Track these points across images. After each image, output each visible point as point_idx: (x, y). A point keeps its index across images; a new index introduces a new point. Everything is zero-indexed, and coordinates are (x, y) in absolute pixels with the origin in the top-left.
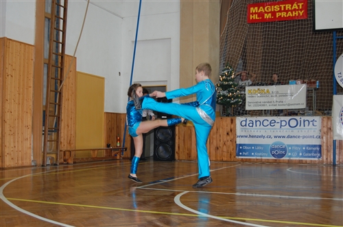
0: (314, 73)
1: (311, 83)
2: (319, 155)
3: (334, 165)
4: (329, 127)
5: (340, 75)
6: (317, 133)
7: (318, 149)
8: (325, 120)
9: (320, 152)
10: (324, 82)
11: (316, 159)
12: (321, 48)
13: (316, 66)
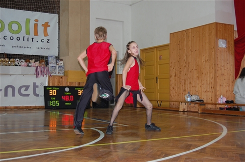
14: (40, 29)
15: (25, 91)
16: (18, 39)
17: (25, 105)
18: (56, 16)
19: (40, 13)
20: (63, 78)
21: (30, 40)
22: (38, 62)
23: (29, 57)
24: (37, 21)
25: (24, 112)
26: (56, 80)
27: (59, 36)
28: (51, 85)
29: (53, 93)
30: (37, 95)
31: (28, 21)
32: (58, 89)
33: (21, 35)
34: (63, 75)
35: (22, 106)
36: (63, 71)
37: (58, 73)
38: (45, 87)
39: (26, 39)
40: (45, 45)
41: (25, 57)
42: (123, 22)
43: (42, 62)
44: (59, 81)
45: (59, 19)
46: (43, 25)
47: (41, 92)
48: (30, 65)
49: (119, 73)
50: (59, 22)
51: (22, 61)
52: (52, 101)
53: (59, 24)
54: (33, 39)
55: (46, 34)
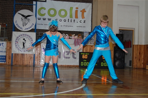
0: (5, 20)
1: (3, 25)
2: (5, 60)
3: (12, 65)
4: (10, 47)
5: (16, 22)
6: (4, 50)
7: (5, 58)
8: (9, 43)
9: (5, 59)
10: (10, 25)
11: (3, 63)
12: (9, 8)
13: (6, 17)
14: (80, 14)
15: (67, 55)
16: (65, 21)
17: (67, 65)
18: (91, 4)
19: (79, 3)
20: (93, 47)
21: (73, 21)
22: (77, 36)
23: (72, 33)
24: (77, 8)
25: (66, 69)
26: (88, 48)
27: (92, 18)
28: (85, 51)
29: (85, 57)
30: (75, 58)
31: (71, 8)
32: (89, 54)
33: (66, 18)
34: (93, 45)
35: (65, 65)
36: (93, 42)
37: (90, 44)
38: (80, 53)
39: (70, 21)
40: (82, 24)
41: (69, 33)
42: (138, 7)
43: (80, 36)
44: (90, 49)
45: (92, 7)
46: (81, 11)
47: (77, 56)
48: (71, 38)
49: (135, 44)
50: (92, 8)
51: (66, 35)
52: (84, 62)
53: (92, 10)
54: (74, 20)
55: (83, 17)
